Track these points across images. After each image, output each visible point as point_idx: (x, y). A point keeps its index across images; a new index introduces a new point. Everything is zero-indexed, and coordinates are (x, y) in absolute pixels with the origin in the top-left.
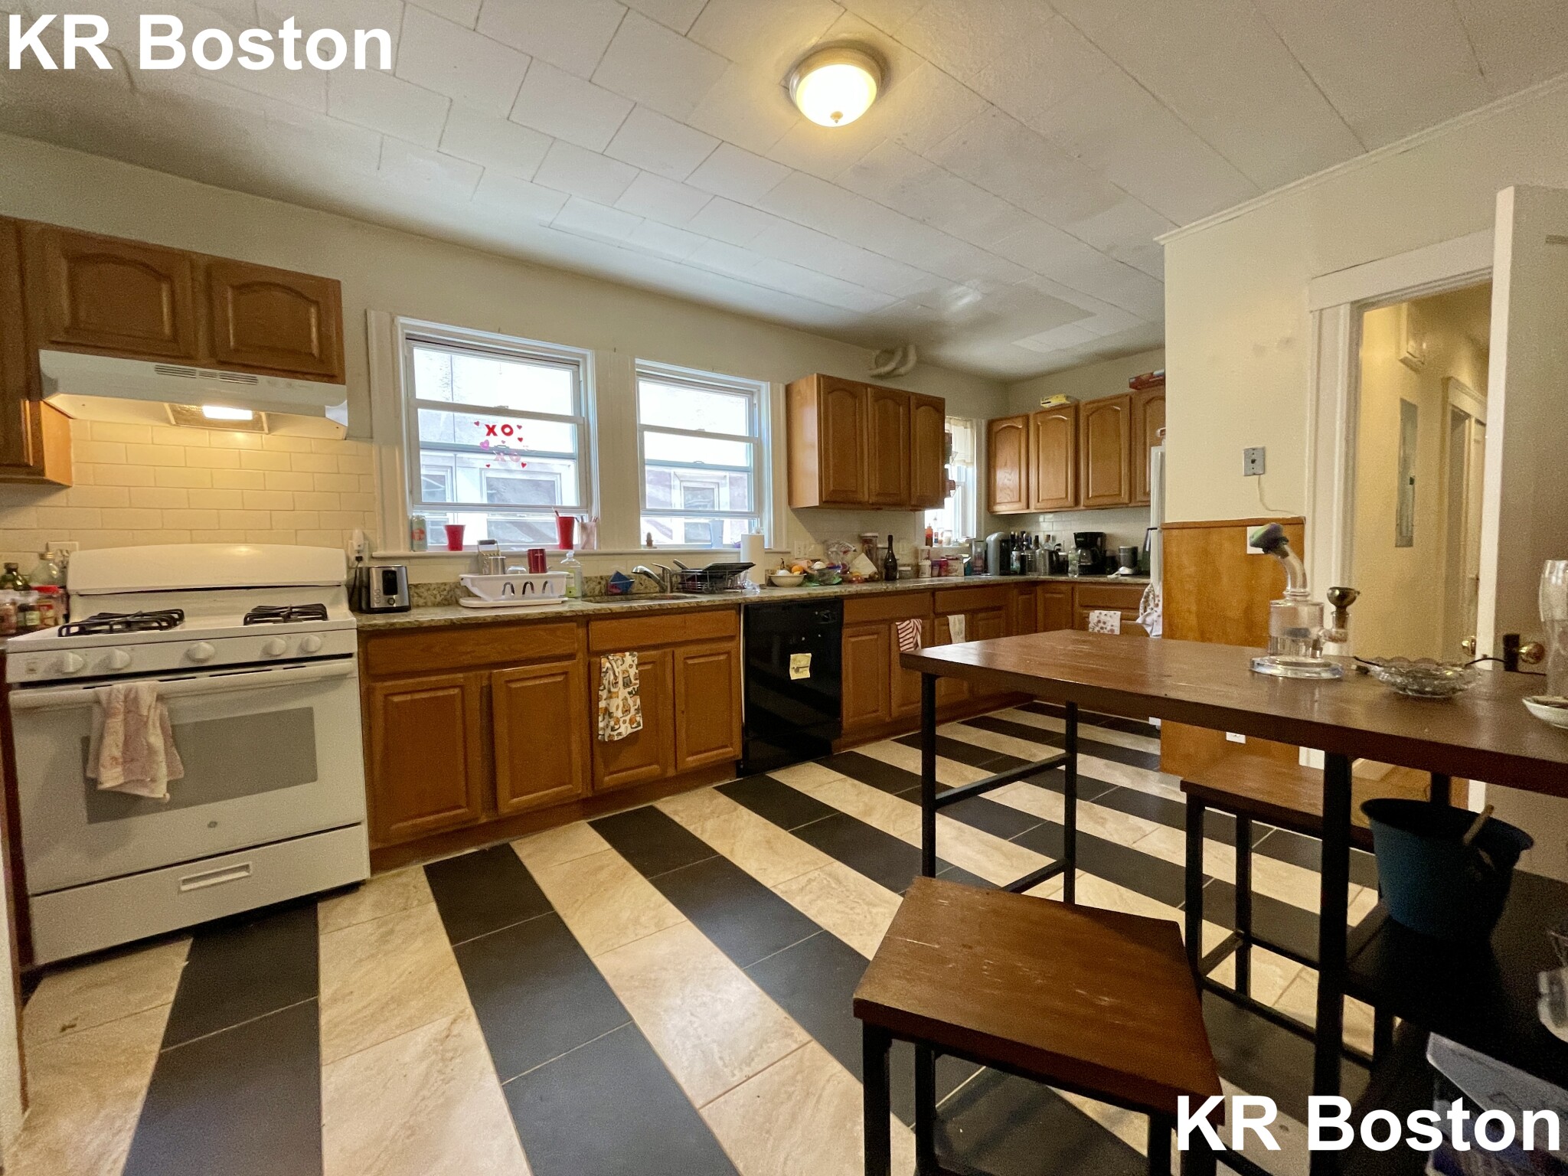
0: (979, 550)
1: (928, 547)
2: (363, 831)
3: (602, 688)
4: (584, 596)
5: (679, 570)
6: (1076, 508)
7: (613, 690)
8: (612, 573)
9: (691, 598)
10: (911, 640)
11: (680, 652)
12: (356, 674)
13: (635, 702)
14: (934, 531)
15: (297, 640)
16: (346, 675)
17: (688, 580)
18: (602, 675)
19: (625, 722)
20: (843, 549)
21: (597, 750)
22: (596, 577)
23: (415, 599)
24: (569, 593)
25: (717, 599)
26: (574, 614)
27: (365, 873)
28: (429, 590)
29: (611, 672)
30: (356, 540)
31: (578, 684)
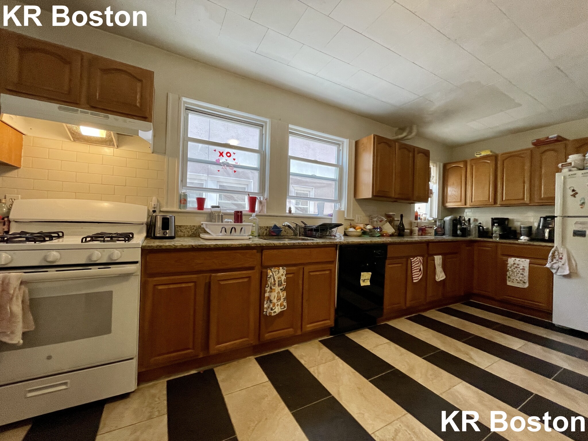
0: (439, 224)
1: (416, 221)
2: (134, 363)
3: (267, 286)
4: (259, 236)
5: (303, 225)
6: (494, 206)
7: (273, 288)
8: (272, 225)
9: (310, 240)
10: (418, 268)
11: (307, 269)
12: (139, 273)
13: (284, 294)
14: (419, 214)
15: (107, 253)
16: (133, 273)
17: (308, 231)
18: (268, 279)
19: (278, 305)
20: (380, 220)
21: (263, 320)
22: (265, 227)
23: (180, 233)
24: (252, 234)
25: (327, 241)
26: (256, 245)
27: (132, 386)
28: (186, 229)
29: (272, 278)
30: (154, 202)
31: (255, 283)
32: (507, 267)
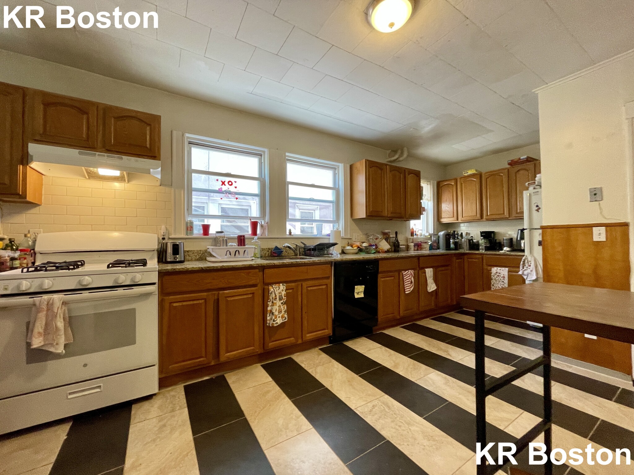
0: (435, 239)
1: (412, 237)
2: (156, 369)
3: (269, 301)
4: (261, 257)
5: (303, 246)
6: (481, 220)
7: (274, 302)
8: (274, 247)
9: (309, 259)
10: (409, 280)
11: (305, 284)
12: (157, 293)
13: (284, 308)
14: (415, 230)
15: (130, 276)
16: (152, 293)
17: (307, 250)
18: (270, 294)
19: (279, 317)
20: (375, 237)
21: (266, 331)
22: (267, 249)
23: (187, 257)
24: (255, 256)
25: (322, 259)
26: (258, 265)
27: (155, 389)
28: (193, 253)
29: (273, 293)
30: (162, 230)
31: (258, 299)
32: (491, 276)
